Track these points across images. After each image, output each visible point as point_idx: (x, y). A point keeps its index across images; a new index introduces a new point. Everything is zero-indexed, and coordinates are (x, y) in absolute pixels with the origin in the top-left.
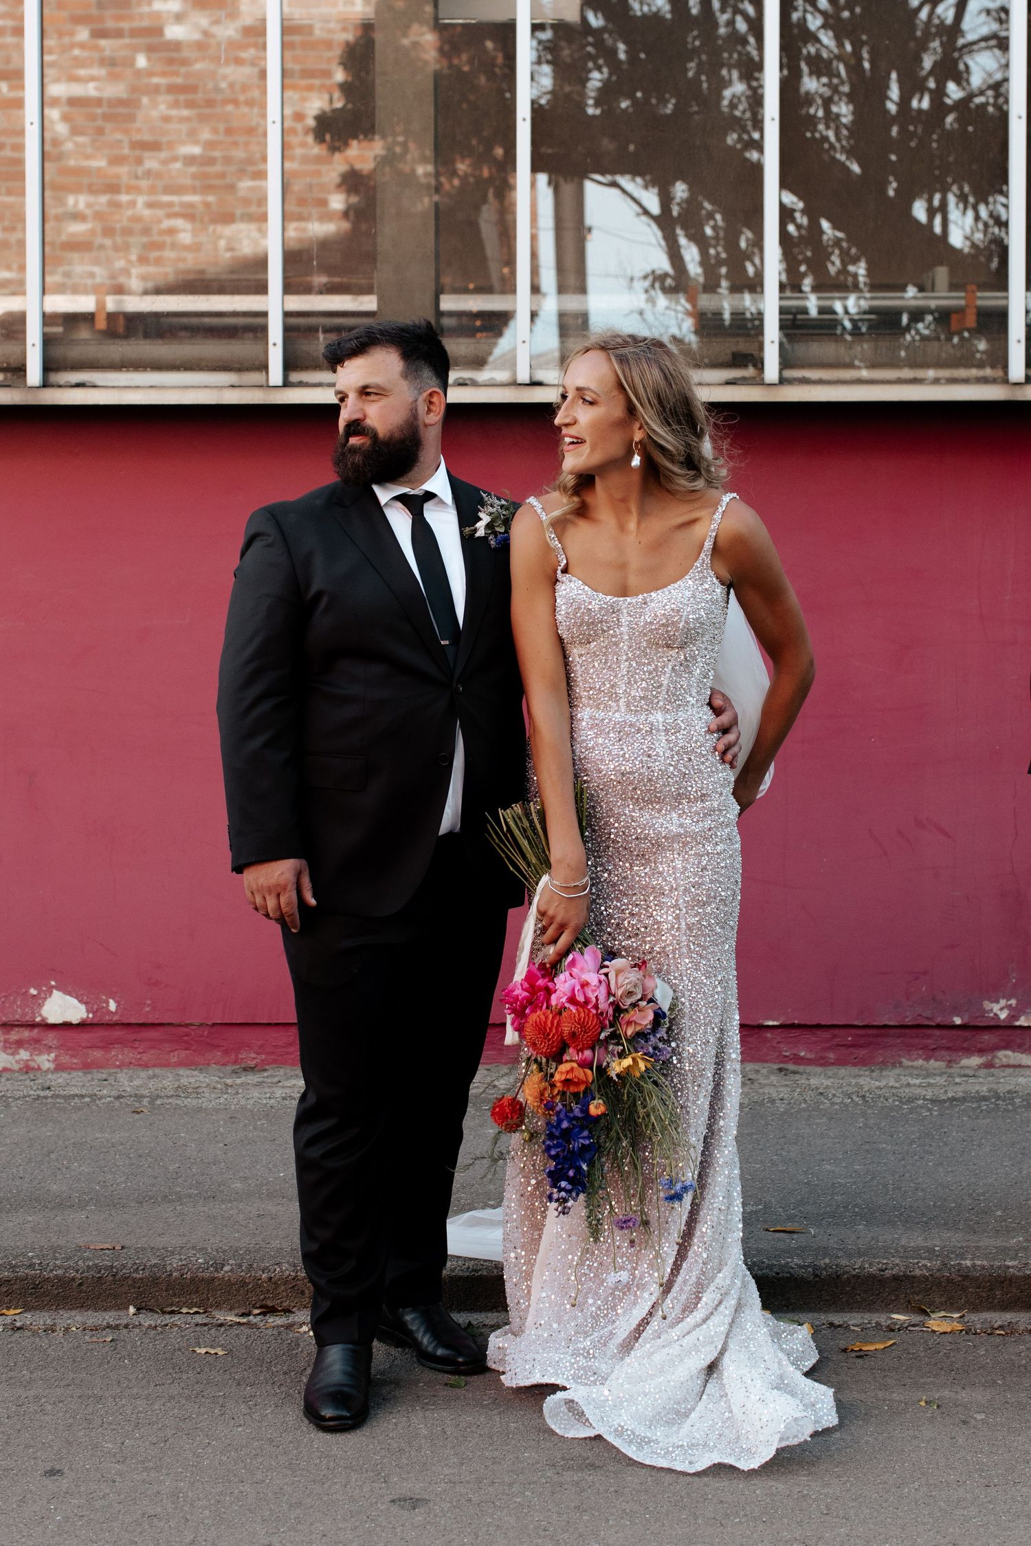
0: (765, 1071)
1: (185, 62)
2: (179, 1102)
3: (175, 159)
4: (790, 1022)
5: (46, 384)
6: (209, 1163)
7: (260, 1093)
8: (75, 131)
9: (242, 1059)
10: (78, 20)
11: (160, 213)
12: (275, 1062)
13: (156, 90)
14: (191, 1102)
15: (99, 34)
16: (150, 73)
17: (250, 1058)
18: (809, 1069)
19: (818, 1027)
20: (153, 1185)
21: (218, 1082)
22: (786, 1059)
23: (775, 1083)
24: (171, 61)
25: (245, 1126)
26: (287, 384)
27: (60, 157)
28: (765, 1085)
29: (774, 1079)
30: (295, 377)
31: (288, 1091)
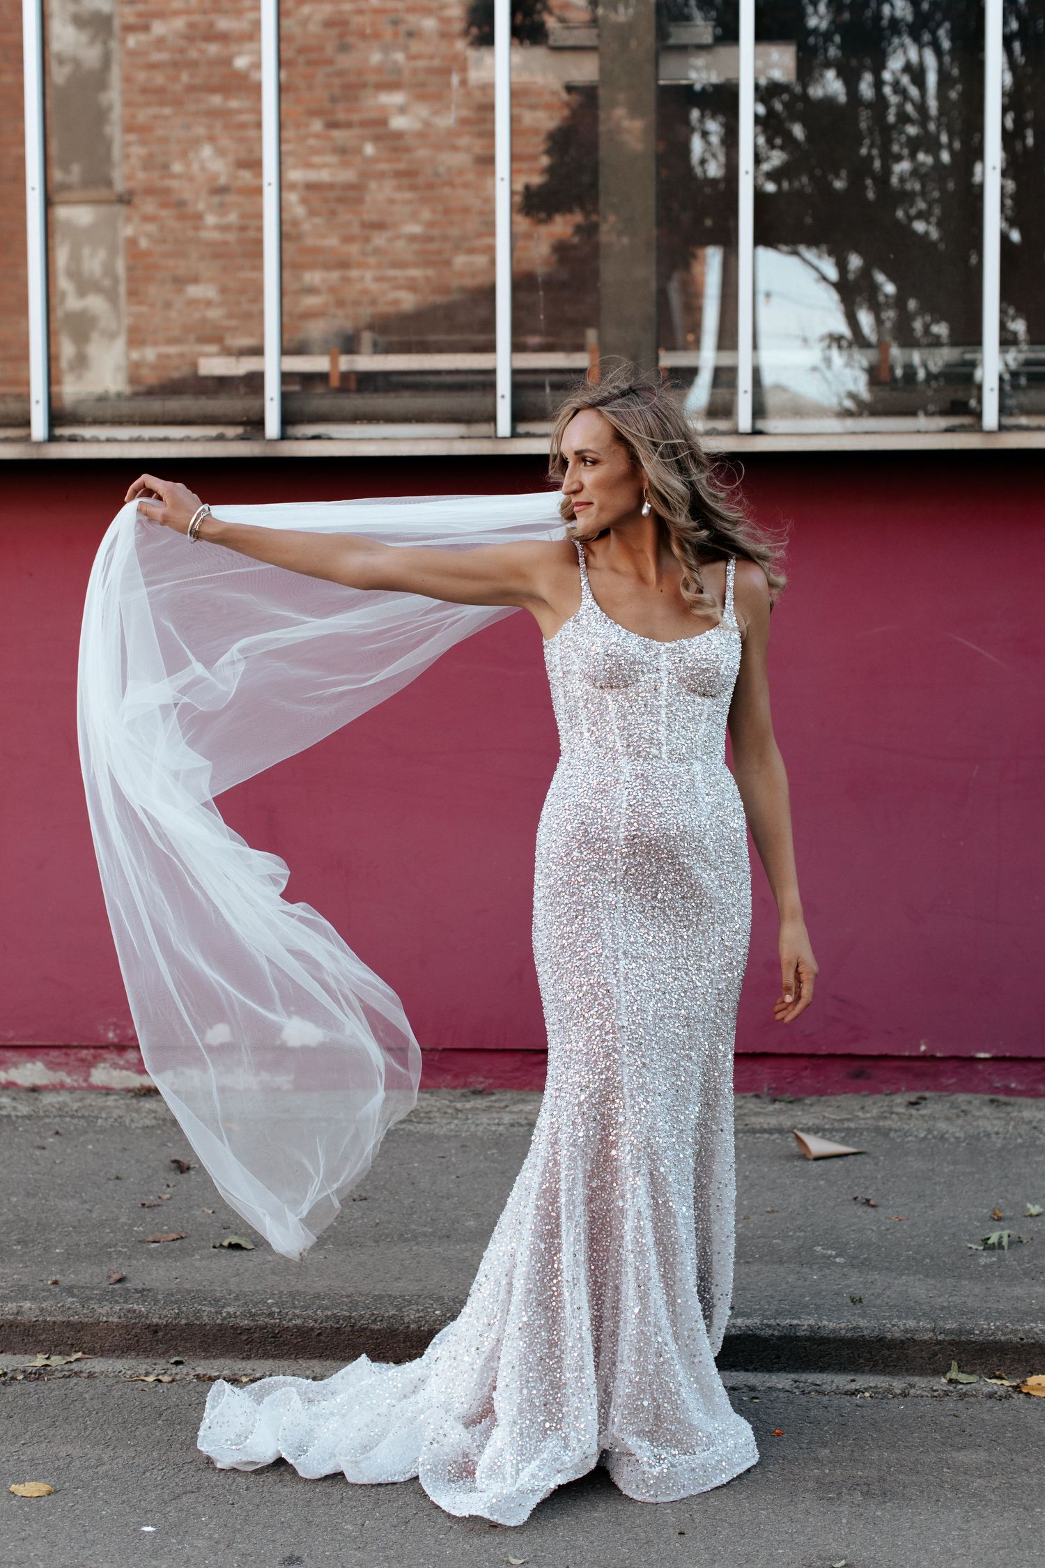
0: (976, 1102)
1: (408, 150)
2: (411, 1128)
3: (399, 237)
4: (1000, 1055)
5: (284, 437)
6: (442, 1197)
7: (489, 1119)
8: (312, 213)
9: (471, 1083)
10: (313, 113)
11: (385, 286)
12: (502, 1086)
13: (381, 175)
14: (422, 1128)
15: (332, 125)
16: (375, 160)
17: (479, 1081)
18: (1020, 1100)
19: (1029, 1059)
20: (389, 1222)
21: (449, 1107)
22: (997, 1091)
23: (988, 1114)
24: (395, 150)
25: (476, 1155)
26: (514, 435)
27: (298, 237)
28: (979, 1117)
29: (987, 1110)
30: (522, 428)
31: (515, 1117)
